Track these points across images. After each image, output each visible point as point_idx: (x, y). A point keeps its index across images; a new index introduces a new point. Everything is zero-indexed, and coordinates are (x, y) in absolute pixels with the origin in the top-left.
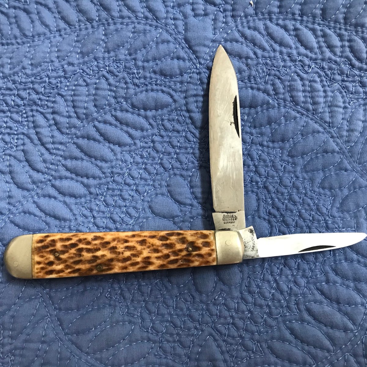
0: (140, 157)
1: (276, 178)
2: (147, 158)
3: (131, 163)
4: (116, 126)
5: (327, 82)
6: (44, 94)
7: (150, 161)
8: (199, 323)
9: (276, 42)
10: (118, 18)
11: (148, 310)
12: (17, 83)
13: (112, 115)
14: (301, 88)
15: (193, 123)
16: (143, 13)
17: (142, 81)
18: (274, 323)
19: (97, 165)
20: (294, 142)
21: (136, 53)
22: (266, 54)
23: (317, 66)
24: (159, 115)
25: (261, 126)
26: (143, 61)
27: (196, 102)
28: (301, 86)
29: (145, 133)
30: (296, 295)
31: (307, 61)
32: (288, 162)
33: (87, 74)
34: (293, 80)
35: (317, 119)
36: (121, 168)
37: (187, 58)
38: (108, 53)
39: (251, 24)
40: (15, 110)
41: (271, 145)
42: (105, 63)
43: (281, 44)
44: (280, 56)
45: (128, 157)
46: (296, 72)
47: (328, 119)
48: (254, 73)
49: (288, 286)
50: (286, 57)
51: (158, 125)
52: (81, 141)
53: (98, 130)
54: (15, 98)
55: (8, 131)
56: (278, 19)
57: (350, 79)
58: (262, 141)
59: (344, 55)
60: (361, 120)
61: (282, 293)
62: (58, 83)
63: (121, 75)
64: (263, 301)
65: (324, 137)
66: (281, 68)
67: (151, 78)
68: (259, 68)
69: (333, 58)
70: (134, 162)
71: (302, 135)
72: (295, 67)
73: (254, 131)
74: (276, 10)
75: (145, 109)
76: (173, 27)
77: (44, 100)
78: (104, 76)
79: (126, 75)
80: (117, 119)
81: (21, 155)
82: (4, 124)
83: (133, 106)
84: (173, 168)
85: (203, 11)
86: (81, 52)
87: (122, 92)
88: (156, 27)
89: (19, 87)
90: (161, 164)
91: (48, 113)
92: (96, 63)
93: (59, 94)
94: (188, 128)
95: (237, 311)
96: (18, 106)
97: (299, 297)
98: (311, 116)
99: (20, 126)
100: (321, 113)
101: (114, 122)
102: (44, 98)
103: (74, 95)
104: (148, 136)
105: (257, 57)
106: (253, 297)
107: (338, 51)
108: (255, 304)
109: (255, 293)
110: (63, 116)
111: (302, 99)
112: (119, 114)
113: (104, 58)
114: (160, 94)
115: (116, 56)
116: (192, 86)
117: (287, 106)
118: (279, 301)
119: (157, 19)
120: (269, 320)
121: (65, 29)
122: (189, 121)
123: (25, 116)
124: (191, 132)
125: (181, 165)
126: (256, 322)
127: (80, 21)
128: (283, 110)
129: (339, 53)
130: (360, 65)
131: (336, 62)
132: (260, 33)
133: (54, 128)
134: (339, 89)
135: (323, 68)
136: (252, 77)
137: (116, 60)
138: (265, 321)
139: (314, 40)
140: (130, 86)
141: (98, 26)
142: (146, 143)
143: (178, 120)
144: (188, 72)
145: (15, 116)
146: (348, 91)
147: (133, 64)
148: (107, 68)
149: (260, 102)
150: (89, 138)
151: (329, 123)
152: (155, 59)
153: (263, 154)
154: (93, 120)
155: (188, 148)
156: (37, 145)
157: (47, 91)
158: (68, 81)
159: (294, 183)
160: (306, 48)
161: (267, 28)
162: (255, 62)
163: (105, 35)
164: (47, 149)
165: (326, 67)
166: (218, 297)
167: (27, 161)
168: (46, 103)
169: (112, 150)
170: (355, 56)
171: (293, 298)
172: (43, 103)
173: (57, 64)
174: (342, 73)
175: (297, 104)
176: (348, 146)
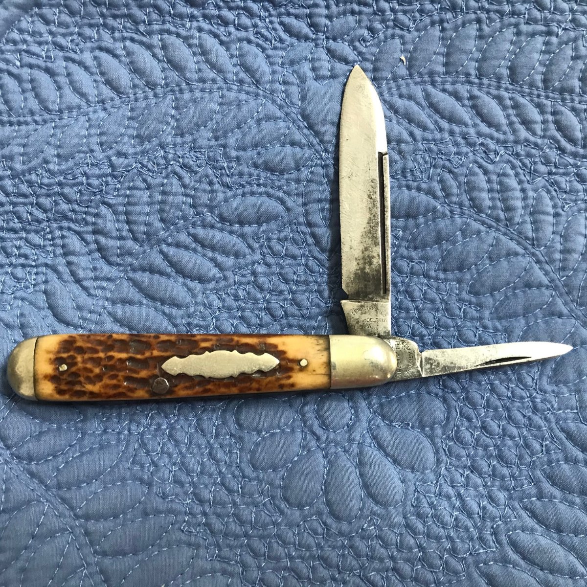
0: (233, 298)
1: (452, 329)
2: (244, 300)
3: (219, 308)
4: (195, 251)
5: (525, 176)
6: (81, 202)
7: (250, 306)
8: (339, 570)
9: (442, 117)
10: (196, 81)
11: (252, 550)
12: (35, 186)
13: (189, 234)
14: (486, 186)
15: (318, 243)
16: (235, 74)
17: (236, 179)
18: (460, 567)
19: (164, 313)
20: (477, 270)
21: (226, 137)
23: (508, 152)
24: (263, 232)
25: (425, 245)
26: (238, 149)
27: (322, 210)
28: (485, 182)
29: (241, 261)
30: (493, 519)
31: (492, 145)
32: (470, 303)
33: (149, 170)
34: (472, 173)
35: (513, 233)
36: (202, 318)
37: (305, 143)
38: (181, 137)
39: (404, 91)
40: (33, 227)
41: (442, 276)
42: (178, 153)
43: (452, 119)
44: (451, 137)
45: (214, 299)
46: (476, 162)
47: (530, 234)
48: (410, 164)
49: (479, 505)
50: (459, 139)
51: (261, 247)
52: (139, 276)
53: (166, 257)
54: (33, 209)
55: (22, 260)
56: (443, 83)
57: (561, 171)
58: (428, 270)
59: (548, 133)
60: (581, 234)
61: (470, 515)
62: (102, 185)
63: (202, 171)
64: (442, 530)
65: (524, 261)
66: (452, 156)
67: (250, 175)
68: (419, 157)
69: (532, 139)
70: (223, 307)
71: (491, 259)
72: (474, 154)
73: (414, 254)
74: (441, 69)
75: (241, 223)
76: (284, 95)
77: (81, 212)
78: (175, 173)
79: (210, 171)
80: (196, 239)
81: (41, 299)
82: (16, 251)
83: (223, 219)
84: (286, 315)
85: (329, 70)
86: (138, 136)
87: (204, 198)
88: (257, 95)
89: (39, 191)
90: (268, 310)
91: (87, 233)
92: (162, 153)
93: (104, 203)
94: (310, 251)
95: (400, 547)
96: (39, 222)
97: (496, 522)
98: (502, 229)
99: (42, 254)
100: (518, 224)
101: (192, 244)
102: (81, 209)
103: (129, 204)
104: (246, 265)
105: (415, 140)
106: (424, 523)
107: (538, 128)
108: (428, 536)
109: (427, 517)
110: (111, 237)
111: (489, 203)
112: (200, 231)
113: (175, 145)
114: (265, 199)
115: (194, 141)
116: (314, 186)
117: (464, 213)
118: (467, 529)
119: (258, 83)
120: (453, 562)
121: (112, 100)
122: (311, 240)
123: (50, 236)
124: (314, 258)
125: (299, 310)
126: (431, 566)
127: (135, 86)
128: (458, 220)
129: (539, 132)
130: (573, 149)
131: (536, 145)
132: (417, 103)
133: (97, 255)
134: (544, 187)
135: (518, 155)
136: (408, 171)
137: (194, 147)
138: (446, 562)
139: (501, 113)
140: (218, 187)
141: (165, 93)
142: (243, 276)
143: (294, 239)
144: (307, 165)
145: (33, 237)
146: (560, 188)
147: (222, 153)
148: (181, 160)
149: (422, 209)
150: (152, 270)
151: (533, 240)
152: (255, 146)
153: (429, 291)
154: (159, 242)
155: (311, 282)
156: (68, 282)
157: (85, 198)
158: (119, 182)
159: (480, 337)
160: (490, 125)
161: (428, 96)
162: (412, 148)
163: (176, 108)
164: (85, 288)
165: (522, 153)
166: (369, 526)
167: (51, 307)
168: (84, 216)
169: (189, 289)
170: (565, 136)
171: (489, 524)
172: (79, 217)
173: (100, 155)
174: (547, 162)
175: (480, 210)
176: (563, 277)
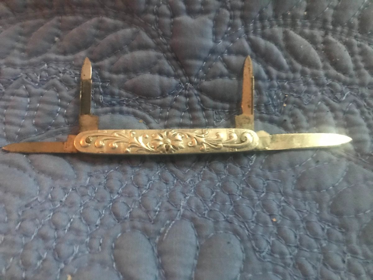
5: (370, 114)
22: (284, 75)
23: (353, 93)
25: (280, 168)
32: (334, 224)
34: (320, 110)
41: (300, 194)
44: (302, 77)
46: (324, 100)
50: (310, 80)
66: (302, 94)
68: (273, 93)
72: (322, 94)
105: (270, 78)
116: (177, 112)
125: (147, 212)
135: (363, 96)
136: (263, 105)
153: (288, 207)
162: (267, 84)
